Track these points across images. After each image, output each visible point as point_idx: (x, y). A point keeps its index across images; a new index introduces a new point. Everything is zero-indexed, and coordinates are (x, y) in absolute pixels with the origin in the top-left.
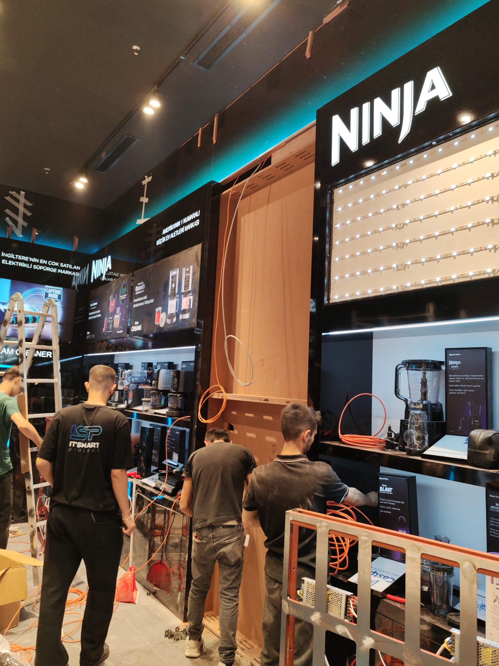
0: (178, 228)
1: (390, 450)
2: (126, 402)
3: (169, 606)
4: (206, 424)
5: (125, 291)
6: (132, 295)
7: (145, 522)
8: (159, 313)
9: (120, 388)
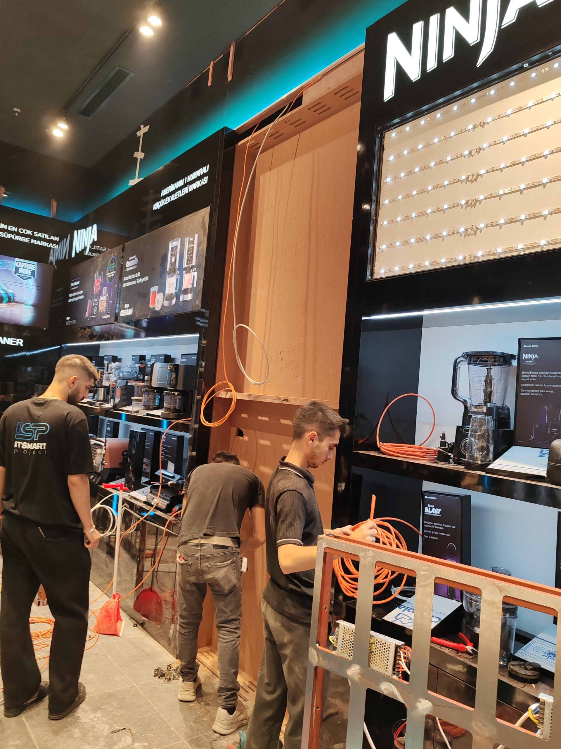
0: (180, 188)
1: (442, 463)
2: (112, 400)
3: (160, 639)
4: (210, 427)
5: (113, 267)
6: (121, 272)
7: (133, 541)
8: (154, 293)
9: (105, 383)
